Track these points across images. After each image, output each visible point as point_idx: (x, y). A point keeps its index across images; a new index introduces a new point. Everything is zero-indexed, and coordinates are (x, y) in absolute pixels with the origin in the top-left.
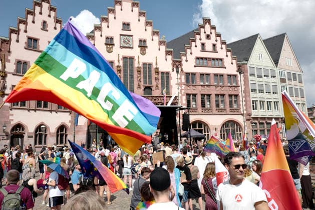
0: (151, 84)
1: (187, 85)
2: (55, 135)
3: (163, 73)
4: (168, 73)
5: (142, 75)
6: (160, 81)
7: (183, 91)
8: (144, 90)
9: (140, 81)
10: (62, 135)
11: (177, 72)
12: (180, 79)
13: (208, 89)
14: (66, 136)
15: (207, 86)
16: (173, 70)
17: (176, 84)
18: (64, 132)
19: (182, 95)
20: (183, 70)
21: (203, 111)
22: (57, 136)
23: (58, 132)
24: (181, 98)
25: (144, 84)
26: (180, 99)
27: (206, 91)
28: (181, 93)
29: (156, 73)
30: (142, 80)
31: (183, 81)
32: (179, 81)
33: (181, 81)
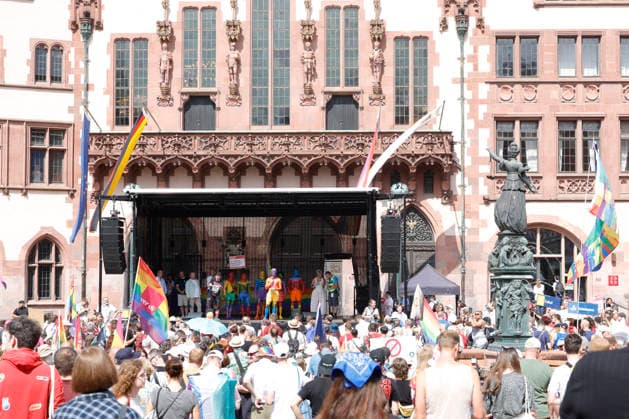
0: (355, 82)
1: (499, 84)
2: (23, 268)
3: (401, 39)
4: (421, 39)
5: (320, 52)
6: (390, 71)
7: (483, 109)
8: (329, 106)
9: (311, 74)
10: (45, 269)
11: (462, 33)
12: (474, 59)
13: (592, 94)
14: (59, 270)
15: (586, 84)
16: (444, 26)
17: (454, 81)
18: (52, 260)
19: (478, 125)
20: (487, 22)
21: (566, 184)
22: (30, 271)
23: (30, 258)
24: (474, 133)
25: (328, 84)
26: (467, 139)
27: (581, 104)
28: (473, 114)
29: (374, 40)
30: (321, 70)
31: (486, 65)
32: (469, 67)
33: (476, 68)
